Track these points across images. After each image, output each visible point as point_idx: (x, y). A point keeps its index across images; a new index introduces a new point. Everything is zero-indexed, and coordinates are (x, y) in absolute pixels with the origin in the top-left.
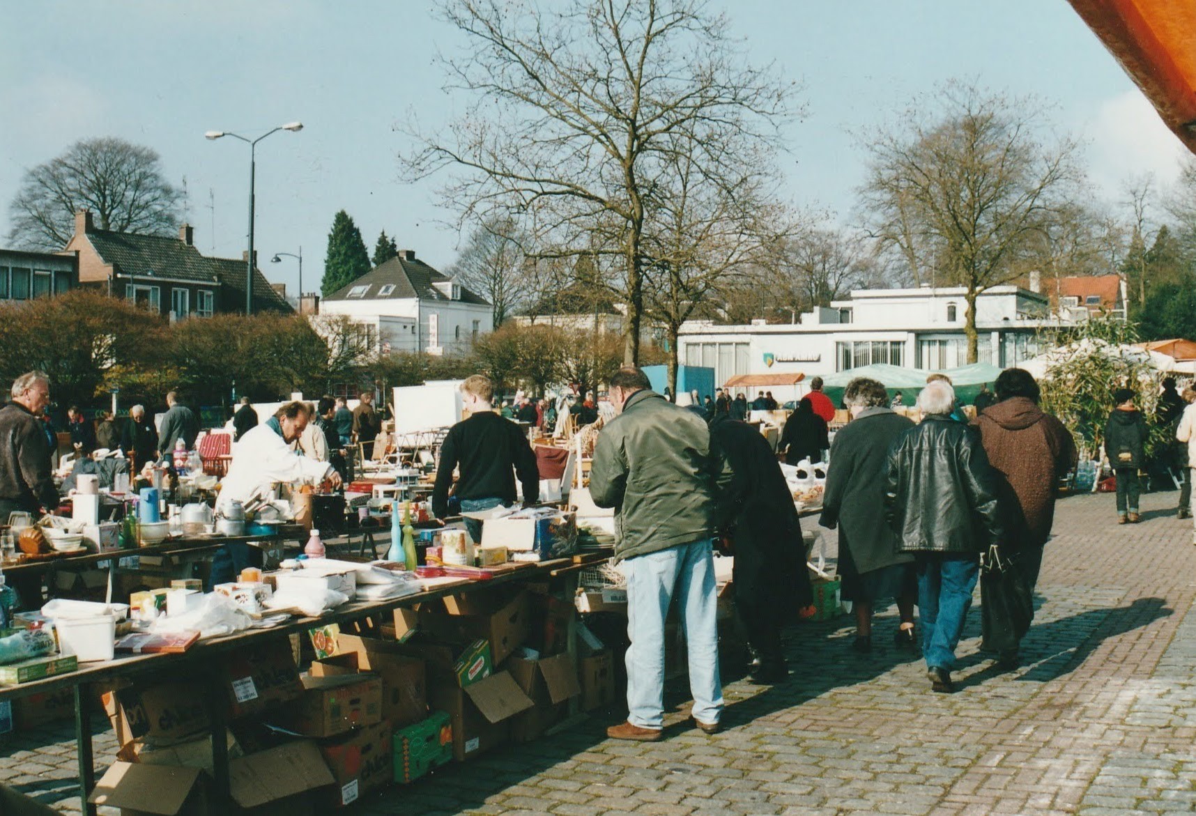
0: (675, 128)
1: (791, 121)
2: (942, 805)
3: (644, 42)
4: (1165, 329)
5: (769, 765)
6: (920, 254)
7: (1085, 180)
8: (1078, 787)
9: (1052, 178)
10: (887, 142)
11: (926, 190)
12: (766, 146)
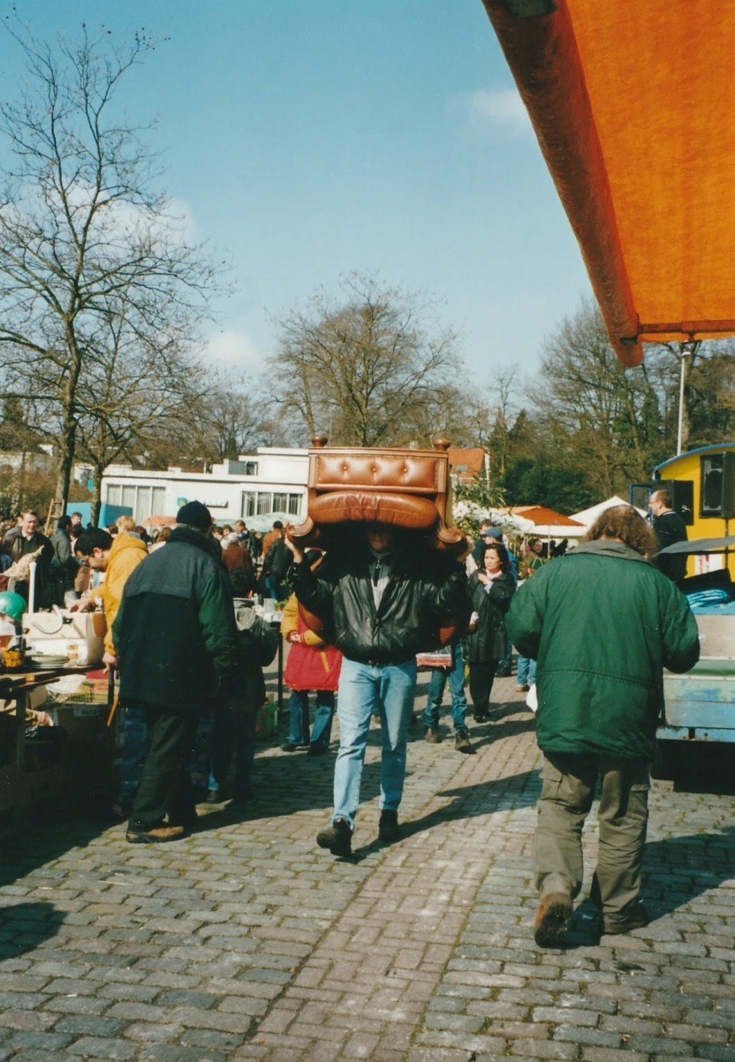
0: (113, 292)
1: (220, 295)
2: (357, 900)
3: (89, 208)
4: (520, 496)
5: (202, 866)
6: (318, 419)
7: (463, 366)
8: (472, 886)
9: (435, 362)
10: (297, 320)
11: (327, 365)
12: (195, 316)
